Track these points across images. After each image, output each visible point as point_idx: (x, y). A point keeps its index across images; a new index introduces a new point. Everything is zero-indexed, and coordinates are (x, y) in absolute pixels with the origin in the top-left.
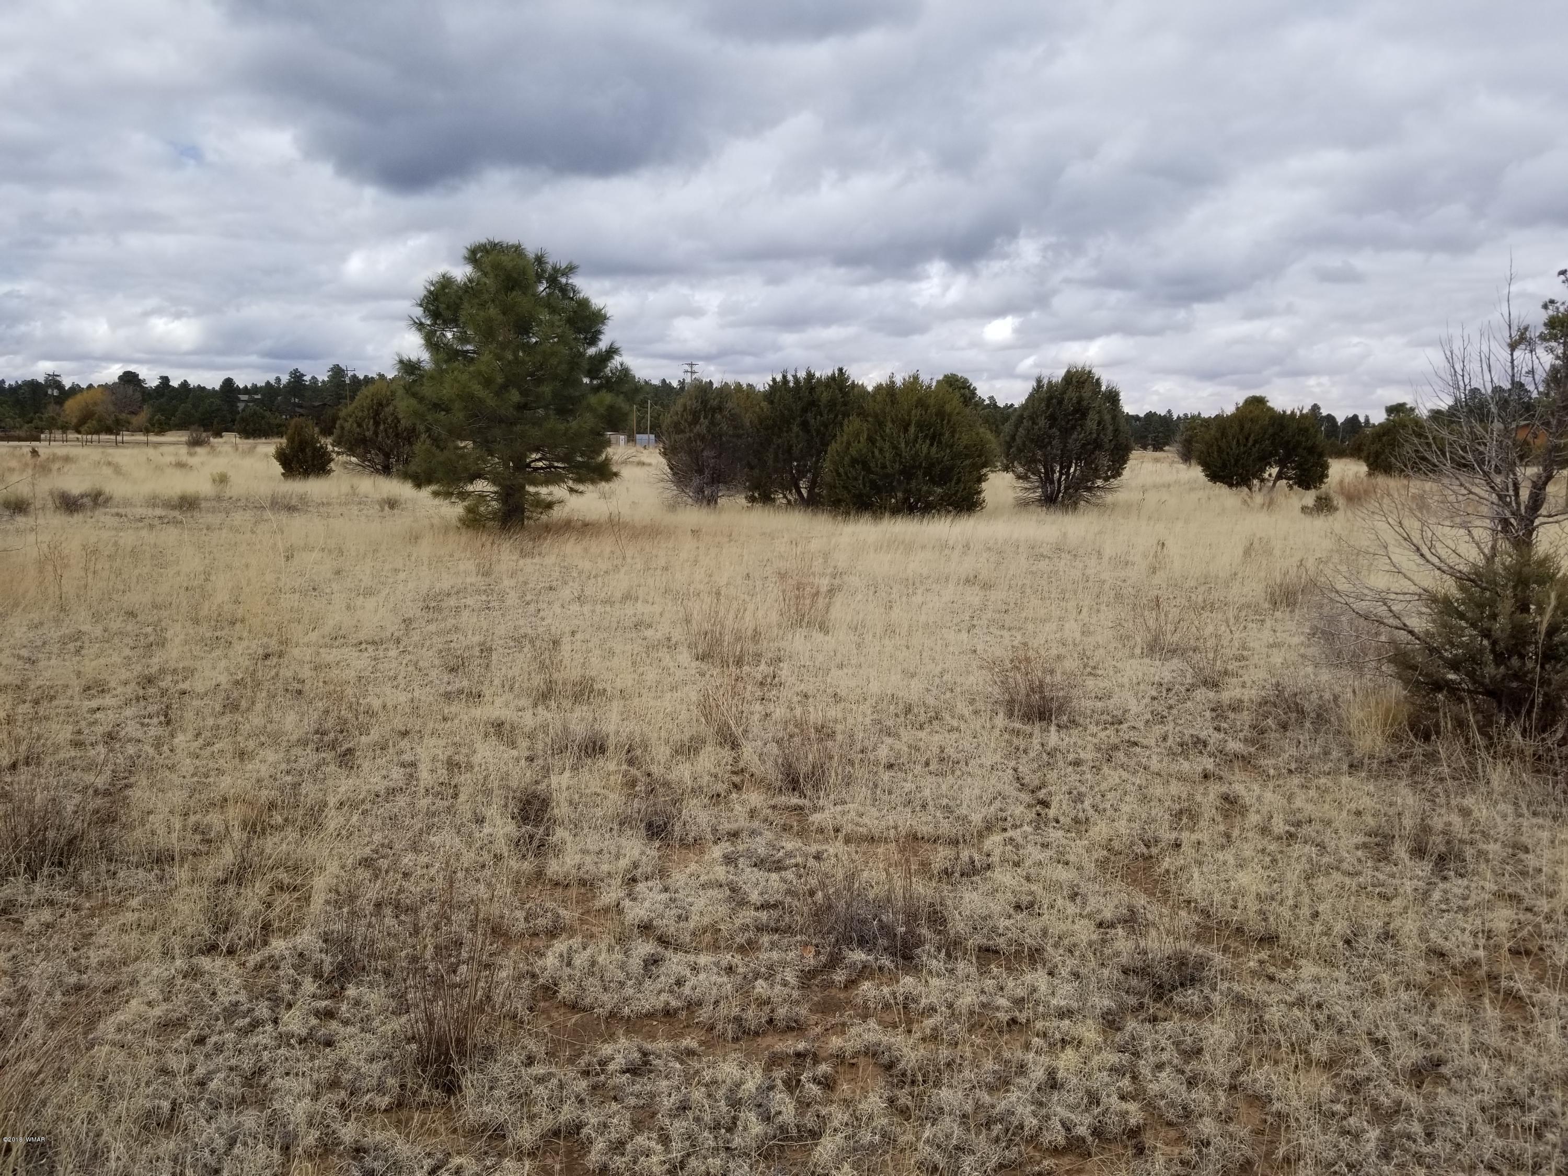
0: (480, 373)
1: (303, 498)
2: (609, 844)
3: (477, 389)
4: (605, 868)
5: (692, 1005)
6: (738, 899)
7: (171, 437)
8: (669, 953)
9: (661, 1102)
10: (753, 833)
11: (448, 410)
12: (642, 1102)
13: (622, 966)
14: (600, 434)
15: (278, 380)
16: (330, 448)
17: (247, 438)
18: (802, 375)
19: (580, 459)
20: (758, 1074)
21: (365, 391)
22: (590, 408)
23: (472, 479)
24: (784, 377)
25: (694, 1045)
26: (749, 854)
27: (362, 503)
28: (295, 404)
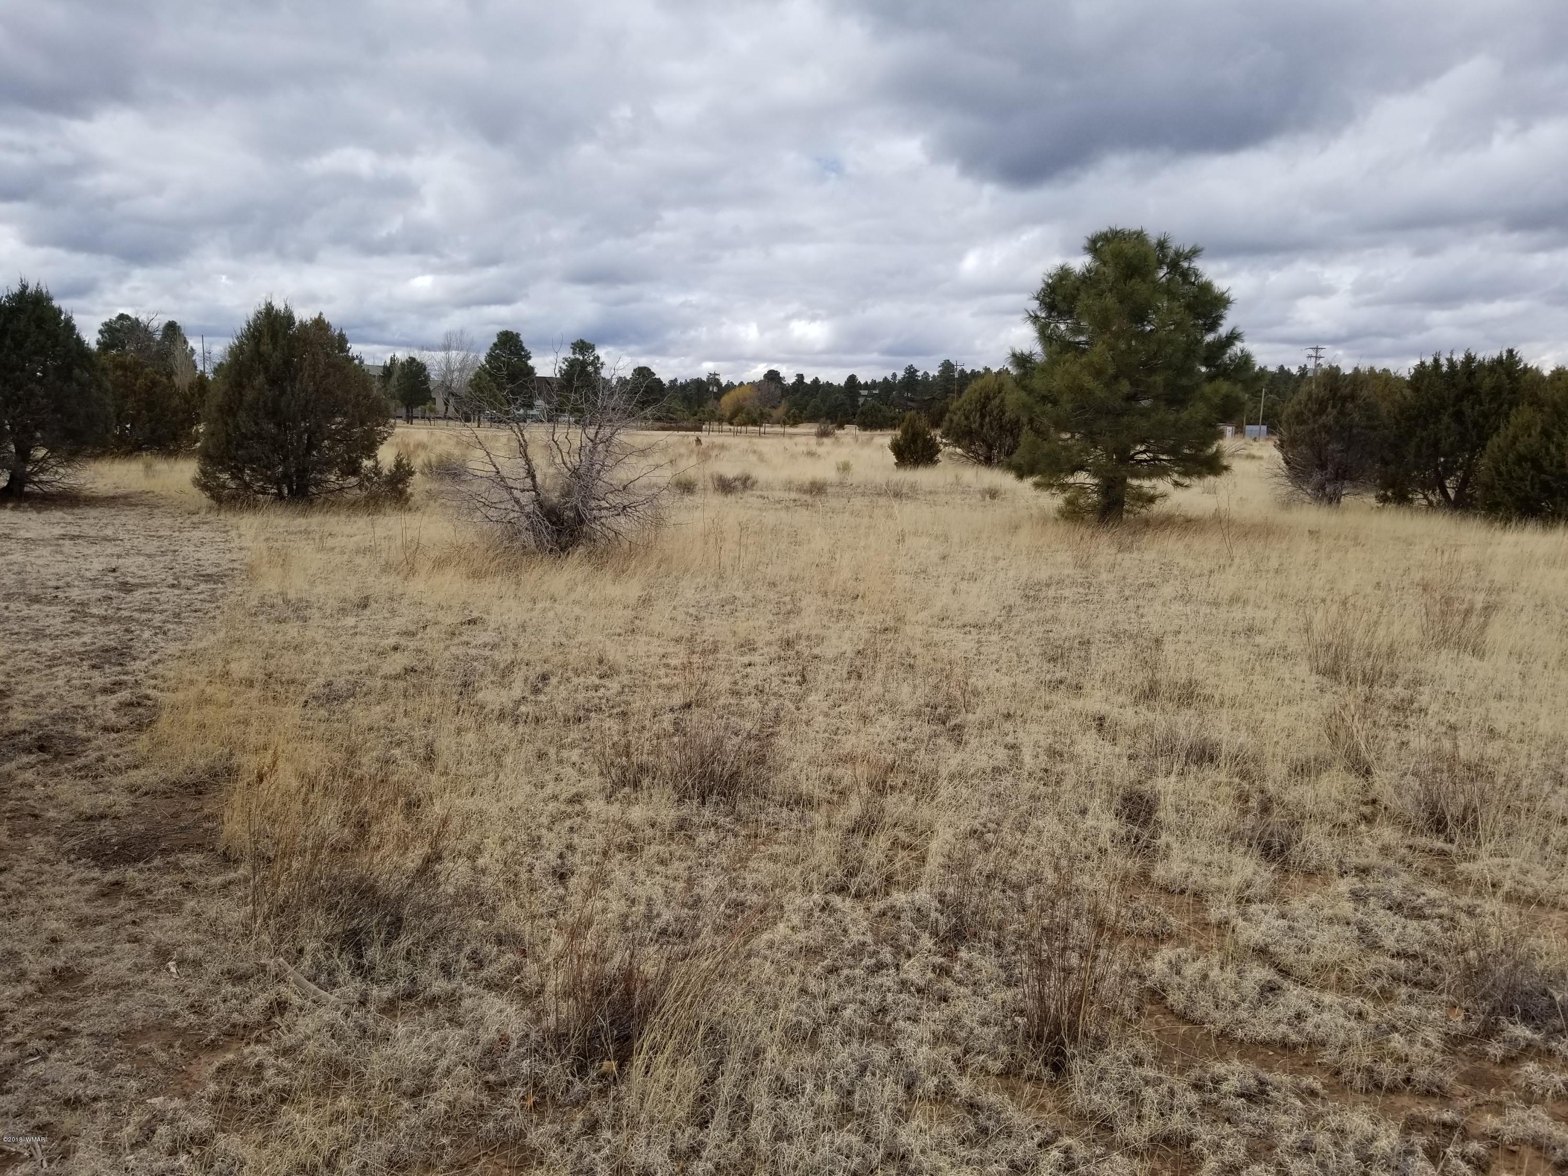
0: (1091, 364)
1: (913, 487)
2: (1220, 856)
3: (1088, 381)
4: (1215, 881)
5: (1316, 1044)
6: (1369, 940)
7: (803, 428)
8: (1287, 984)
9: (1280, 1137)
10: (1388, 872)
11: (1055, 403)
12: (1257, 1132)
13: (1236, 986)
14: (1212, 426)
15: (894, 375)
16: (939, 439)
17: (865, 430)
18: (1459, 357)
19: (1186, 451)
20: (1394, 1134)
21: (975, 385)
22: (1204, 398)
23: (1073, 471)
24: (1436, 361)
25: (1317, 1086)
26: (1381, 895)
27: (965, 491)
28: (909, 399)
